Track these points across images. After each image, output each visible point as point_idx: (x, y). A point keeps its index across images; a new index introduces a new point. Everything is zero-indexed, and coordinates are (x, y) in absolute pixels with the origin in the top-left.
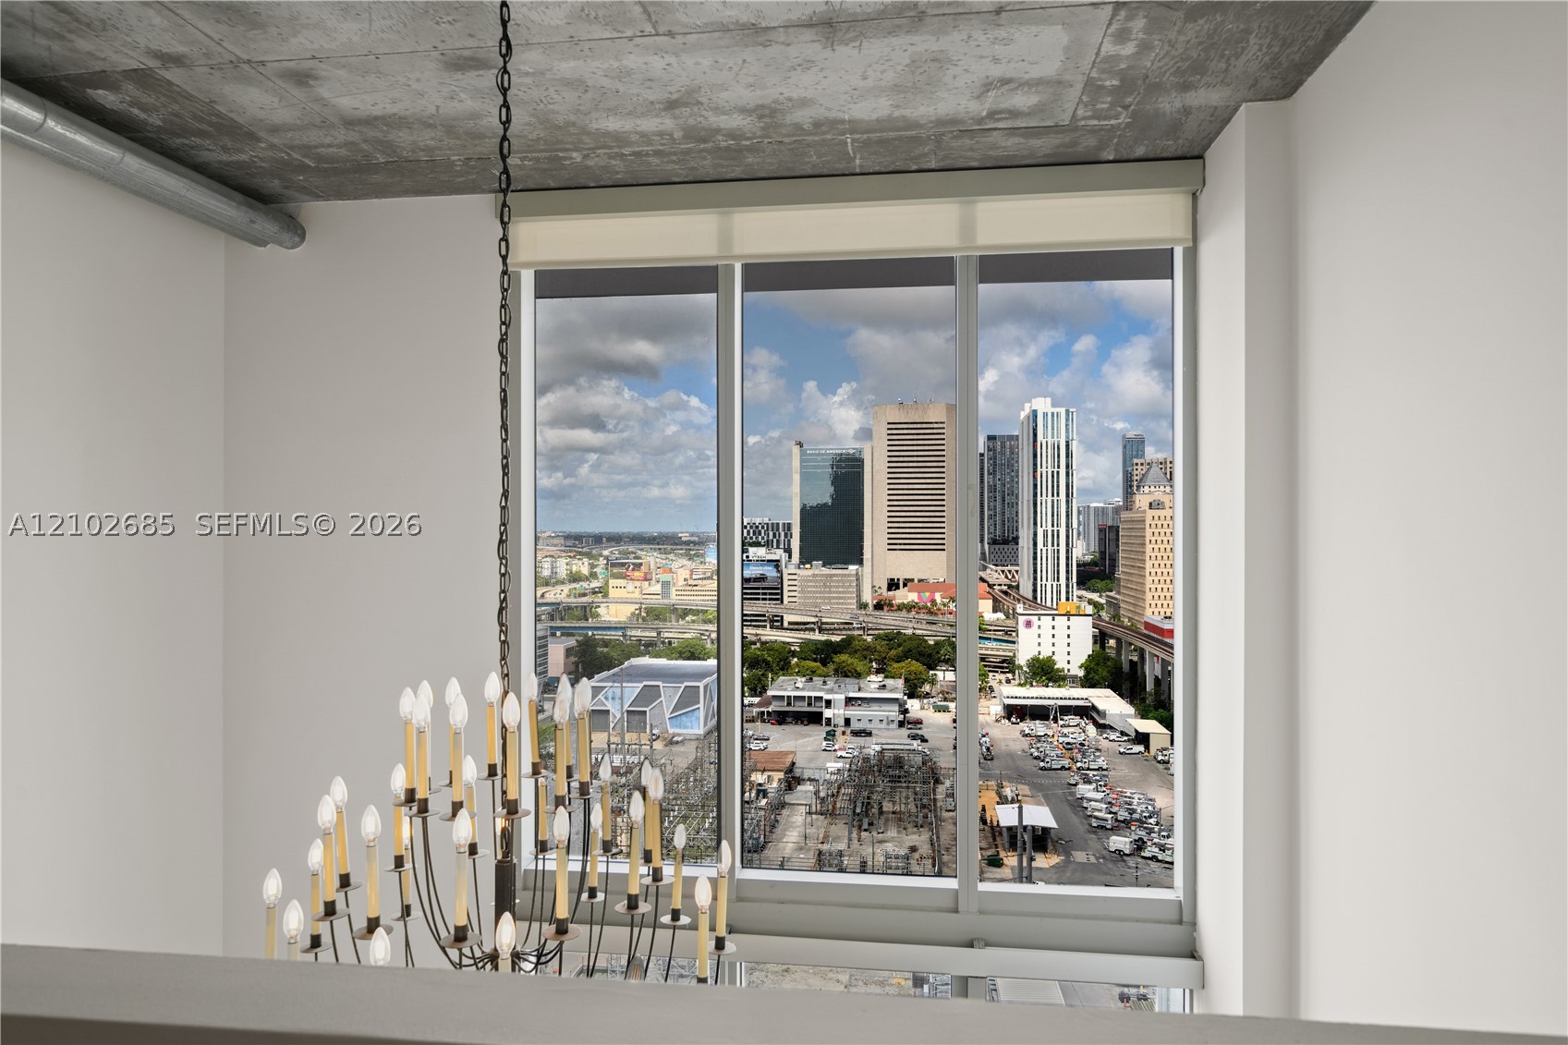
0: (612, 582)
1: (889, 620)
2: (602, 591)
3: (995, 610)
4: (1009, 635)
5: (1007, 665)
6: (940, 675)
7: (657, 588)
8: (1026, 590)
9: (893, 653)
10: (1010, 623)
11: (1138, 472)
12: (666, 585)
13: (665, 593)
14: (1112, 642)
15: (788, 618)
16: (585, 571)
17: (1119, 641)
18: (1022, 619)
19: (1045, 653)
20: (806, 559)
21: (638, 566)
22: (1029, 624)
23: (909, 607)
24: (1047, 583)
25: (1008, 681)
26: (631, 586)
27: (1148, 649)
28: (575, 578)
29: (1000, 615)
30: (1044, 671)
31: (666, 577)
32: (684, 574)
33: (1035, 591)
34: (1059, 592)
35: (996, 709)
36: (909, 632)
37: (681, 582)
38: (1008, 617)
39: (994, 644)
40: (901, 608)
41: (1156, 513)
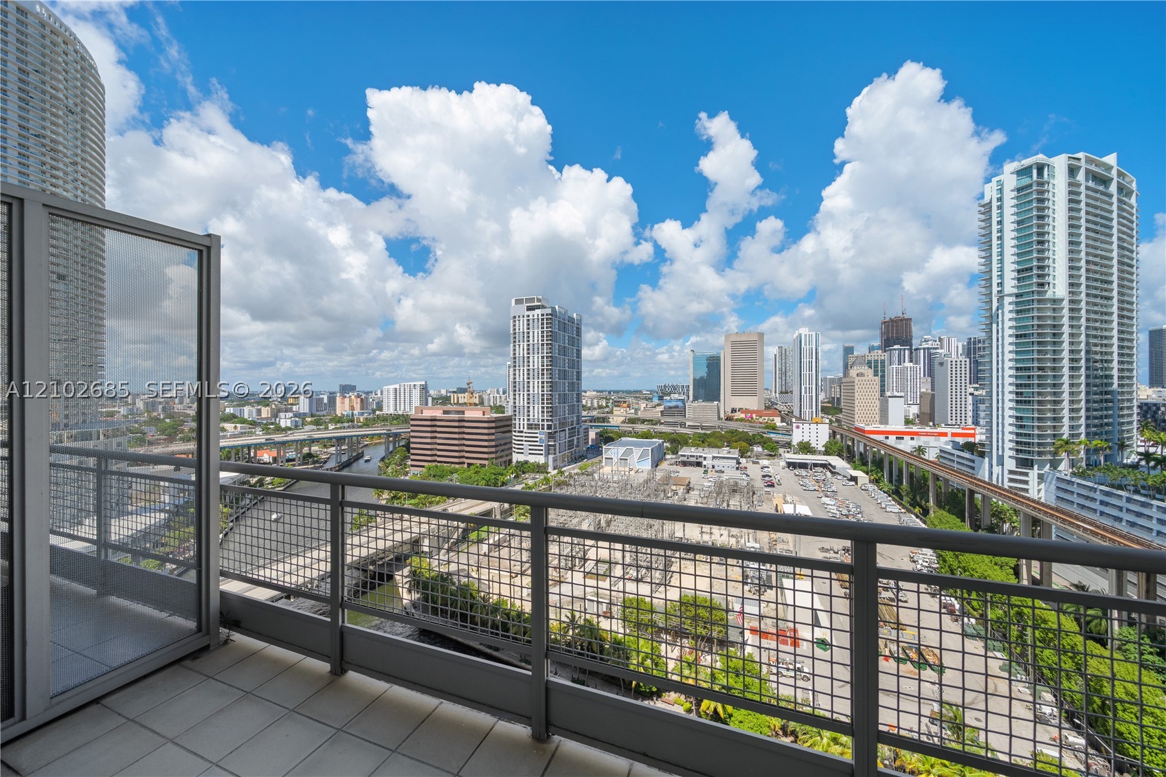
0: (615, 408)
1: (732, 425)
2: (611, 412)
3: (782, 422)
4: (789, 432)
5: (788, 445)
6: (755, 449)
7: (633, 411)
8: (796, 413)
9: (733, 439)
10: (789, 427)
11: (851, 361)
12: (636, 410)
13: (636, 413)
14: (838, 437)
15: (688, 424)
16: (604, 404)
17: (842, 435)
18: (794, 425)
19: (806, 440)
20: (696, 398)
21: (625, 402)
22: (798, 427)
23: (741, 420)
24: (806, 411)
25: (788, 452)
26: (622, 411)
27: (856, 438)
28: (600, 407)
29: (785, 424)
30: (806, 448)
31: (636, 406)
32: (644, 405)
33: (801, 414)
34: (812, 414)
35: (783, 464)
36: (741, 430)
37: (642, 409)
38: (788, 424)
39: (781, 436)
40: (737, 420)
41: (860, 378)
